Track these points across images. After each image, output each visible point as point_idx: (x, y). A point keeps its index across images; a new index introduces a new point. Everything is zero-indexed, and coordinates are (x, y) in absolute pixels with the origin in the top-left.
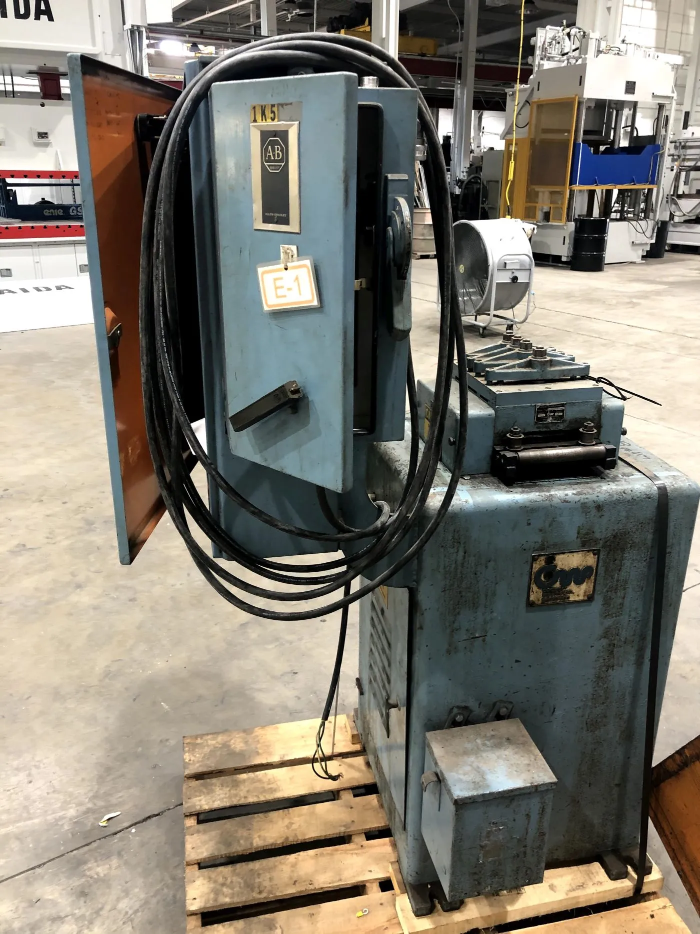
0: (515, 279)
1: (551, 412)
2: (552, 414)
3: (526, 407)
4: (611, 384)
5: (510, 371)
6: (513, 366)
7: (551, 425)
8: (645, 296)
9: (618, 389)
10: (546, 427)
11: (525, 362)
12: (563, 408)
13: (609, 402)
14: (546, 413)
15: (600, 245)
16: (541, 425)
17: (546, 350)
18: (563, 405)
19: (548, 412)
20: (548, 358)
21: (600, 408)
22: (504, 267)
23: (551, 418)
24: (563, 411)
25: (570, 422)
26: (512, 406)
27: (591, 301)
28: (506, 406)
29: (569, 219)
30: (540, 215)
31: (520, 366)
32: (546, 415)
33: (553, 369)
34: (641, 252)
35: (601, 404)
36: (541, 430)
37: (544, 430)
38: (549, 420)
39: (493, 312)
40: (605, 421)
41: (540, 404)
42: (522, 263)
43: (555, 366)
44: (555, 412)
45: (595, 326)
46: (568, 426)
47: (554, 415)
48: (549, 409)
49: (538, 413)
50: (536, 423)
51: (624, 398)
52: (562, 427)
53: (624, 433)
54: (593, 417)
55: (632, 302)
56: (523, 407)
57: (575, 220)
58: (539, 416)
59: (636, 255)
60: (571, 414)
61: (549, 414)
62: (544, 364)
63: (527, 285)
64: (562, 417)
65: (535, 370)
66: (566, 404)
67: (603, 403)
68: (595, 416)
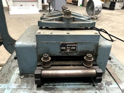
0: (98, 10)
1: (69, 47)
2: (70, 48)
3: (55, 43)
4: (106, 33)
5: (50, 22)
6: (53, 20)
7: (69, 53)
8: (121, 14)
9: (109, 35)
10: (67, 54)
11: (59, 18)
12: (75, 45)
13: (104, 43)
14: (66, 47)
15: (114, 6)
16: (64, 53)
17: (70, 12)
18: (76, 44)
19: (67, 46)
20: (72, 16)
21: (97, 46)
22: (97, 8)
23: (69, 50)
24: (76, 47)
25: (80, 52)
26: (46, 42)
27: (111, 15)
28: (42, 42)
29: (110, 2)
30: (105, 1)
31: (56, 20)
32: (66, 48)
33: (74, 23)
34: (121, 8)
35: (98, 44)
36: (64, 55)
37: (65, 55)
38: (68, 51)
39: (94, 15)
40: (99, 53)
41: (62, 42)
42: (100, 7)
43: (76, 21)
44: (71, 47)
45: (111, 19)
46: (79, 54)
47: (71, 48)
48: (67, 45)
49: (61, 47)
50: (60, 52)
51: (112, 41)
52: (75, 54)
53: (110, 59)
54: (93, 50)
55: (118, 15)
56: (52, 43)
57: (111, 2)
58: (62, 48)
59: (120, 8)
60: (80, 48)
61: (67, 48)
62: (68, 20)
63: (100, 11)
64: (75, 50)
65: (64, 23)
66: (78, 43)
67: (100, 44)
68: (94, 50)
